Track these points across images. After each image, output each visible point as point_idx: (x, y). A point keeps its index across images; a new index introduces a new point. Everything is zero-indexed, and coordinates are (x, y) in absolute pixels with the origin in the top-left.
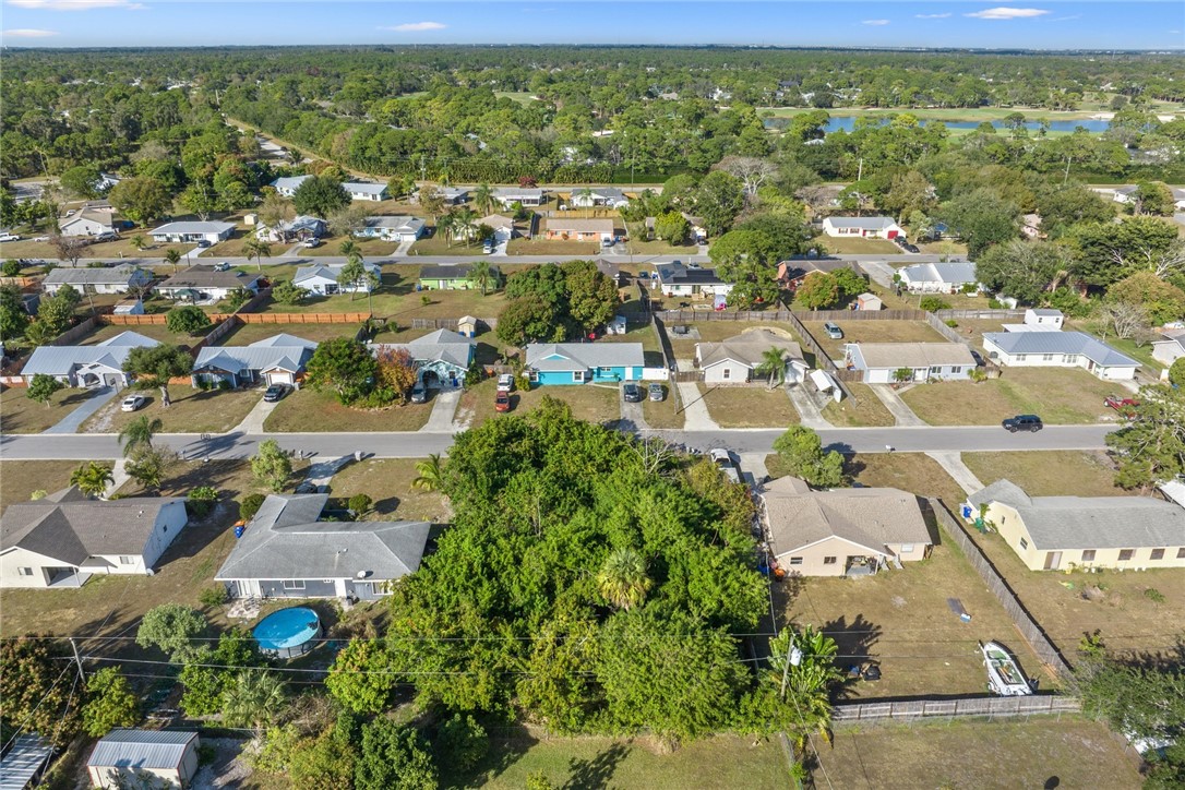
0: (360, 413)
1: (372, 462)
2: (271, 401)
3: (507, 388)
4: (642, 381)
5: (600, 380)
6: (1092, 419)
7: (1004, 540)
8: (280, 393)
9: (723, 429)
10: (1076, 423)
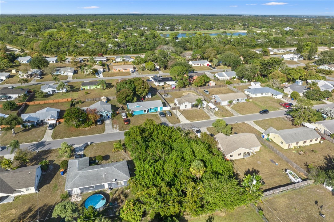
0: (82, 130)
1: (94, 145)
2: (50, 129)
3: (125, 117)
4: (163, 111)
5: (151, 112)
6: (279, 109)
7: (275, 142)
8: (52, 126)
9: (191, 122)
10: (275, 110)
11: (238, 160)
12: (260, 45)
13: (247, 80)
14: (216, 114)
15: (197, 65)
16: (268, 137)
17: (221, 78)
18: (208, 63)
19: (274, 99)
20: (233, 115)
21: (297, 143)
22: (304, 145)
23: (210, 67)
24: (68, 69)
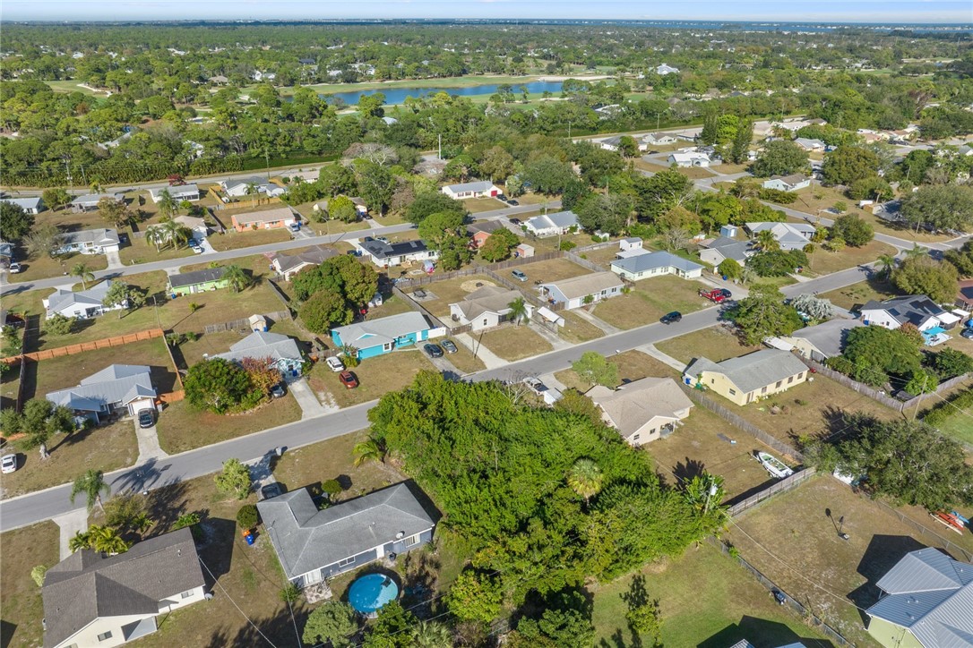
0: (240, 418)
1: (292, 454)
2: (151, 426)
4: (429, 340)
6: (700, 307)
7: (715, 392)
9: (512, 363)
10: (694, 311)
11: (651, 444)
12: (609, 124)
13: (607, 235)
14: (562, 333)
15: (465, 197)
16: (699, 380)
17: (541, 231)
18: (494, 188)
19: (682, 280)
20: (602, 334)
21: (764, 389)
22: (778, 390)
23: (500, 200)
24: (100, 234)
